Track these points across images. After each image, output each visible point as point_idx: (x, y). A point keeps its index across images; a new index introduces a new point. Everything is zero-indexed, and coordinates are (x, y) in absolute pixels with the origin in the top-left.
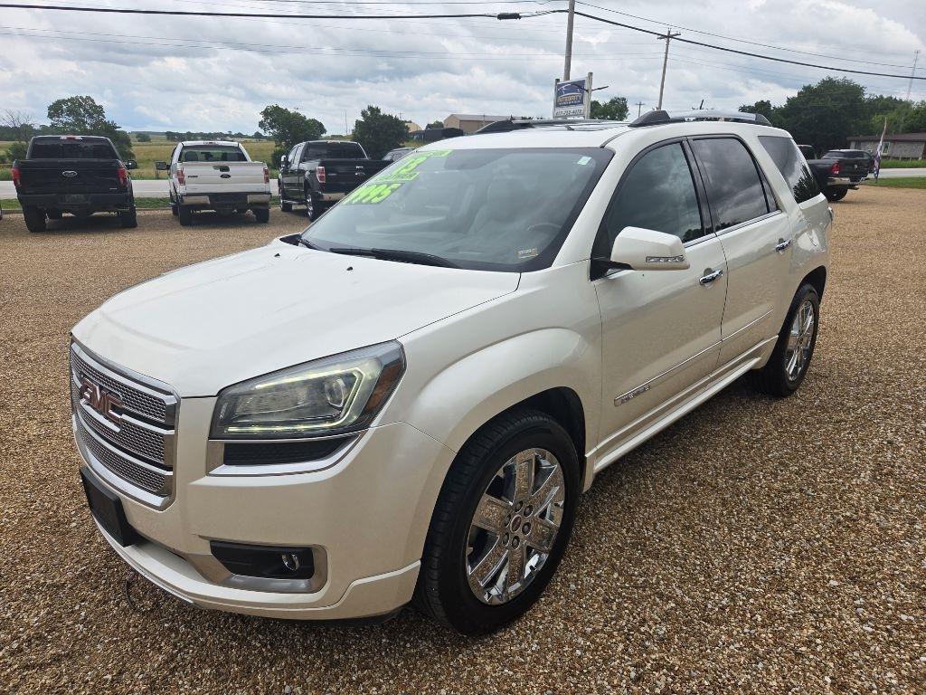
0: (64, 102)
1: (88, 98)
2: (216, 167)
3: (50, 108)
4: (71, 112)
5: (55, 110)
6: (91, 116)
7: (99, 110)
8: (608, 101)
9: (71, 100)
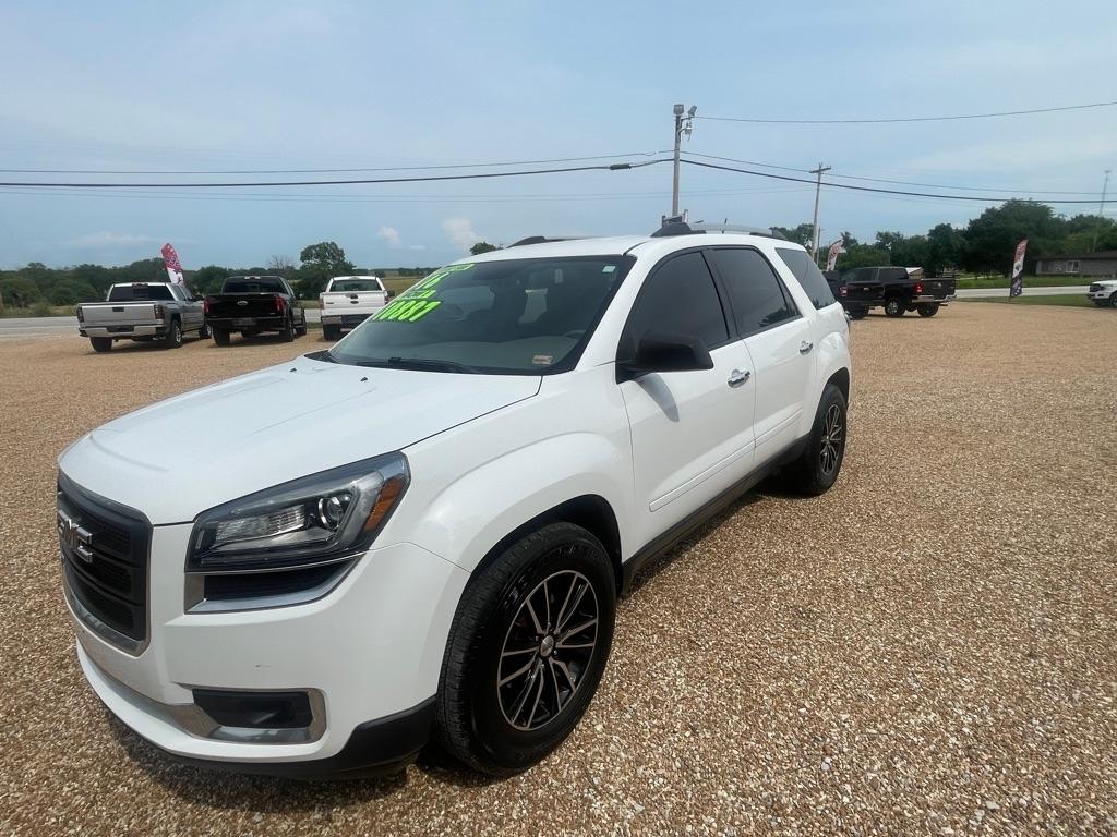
0: (314, 247)
1: (333, 243)
2: (347, 295)
3: (303, 253)
4: (318, 256)
5: (306, 255)
6: (334, 258)
7: (341, 253)
8: (796, 227)
9: (319, 246)
